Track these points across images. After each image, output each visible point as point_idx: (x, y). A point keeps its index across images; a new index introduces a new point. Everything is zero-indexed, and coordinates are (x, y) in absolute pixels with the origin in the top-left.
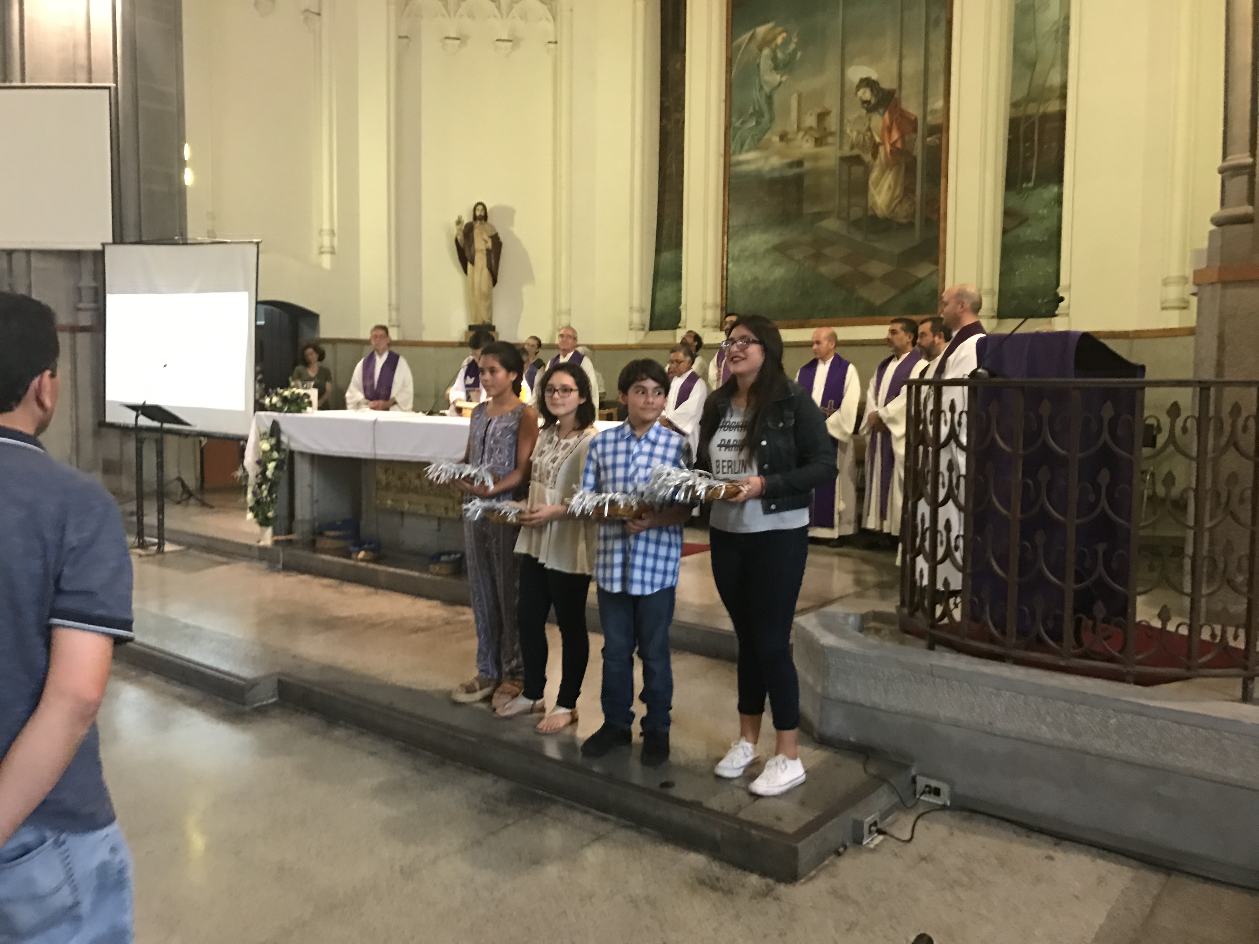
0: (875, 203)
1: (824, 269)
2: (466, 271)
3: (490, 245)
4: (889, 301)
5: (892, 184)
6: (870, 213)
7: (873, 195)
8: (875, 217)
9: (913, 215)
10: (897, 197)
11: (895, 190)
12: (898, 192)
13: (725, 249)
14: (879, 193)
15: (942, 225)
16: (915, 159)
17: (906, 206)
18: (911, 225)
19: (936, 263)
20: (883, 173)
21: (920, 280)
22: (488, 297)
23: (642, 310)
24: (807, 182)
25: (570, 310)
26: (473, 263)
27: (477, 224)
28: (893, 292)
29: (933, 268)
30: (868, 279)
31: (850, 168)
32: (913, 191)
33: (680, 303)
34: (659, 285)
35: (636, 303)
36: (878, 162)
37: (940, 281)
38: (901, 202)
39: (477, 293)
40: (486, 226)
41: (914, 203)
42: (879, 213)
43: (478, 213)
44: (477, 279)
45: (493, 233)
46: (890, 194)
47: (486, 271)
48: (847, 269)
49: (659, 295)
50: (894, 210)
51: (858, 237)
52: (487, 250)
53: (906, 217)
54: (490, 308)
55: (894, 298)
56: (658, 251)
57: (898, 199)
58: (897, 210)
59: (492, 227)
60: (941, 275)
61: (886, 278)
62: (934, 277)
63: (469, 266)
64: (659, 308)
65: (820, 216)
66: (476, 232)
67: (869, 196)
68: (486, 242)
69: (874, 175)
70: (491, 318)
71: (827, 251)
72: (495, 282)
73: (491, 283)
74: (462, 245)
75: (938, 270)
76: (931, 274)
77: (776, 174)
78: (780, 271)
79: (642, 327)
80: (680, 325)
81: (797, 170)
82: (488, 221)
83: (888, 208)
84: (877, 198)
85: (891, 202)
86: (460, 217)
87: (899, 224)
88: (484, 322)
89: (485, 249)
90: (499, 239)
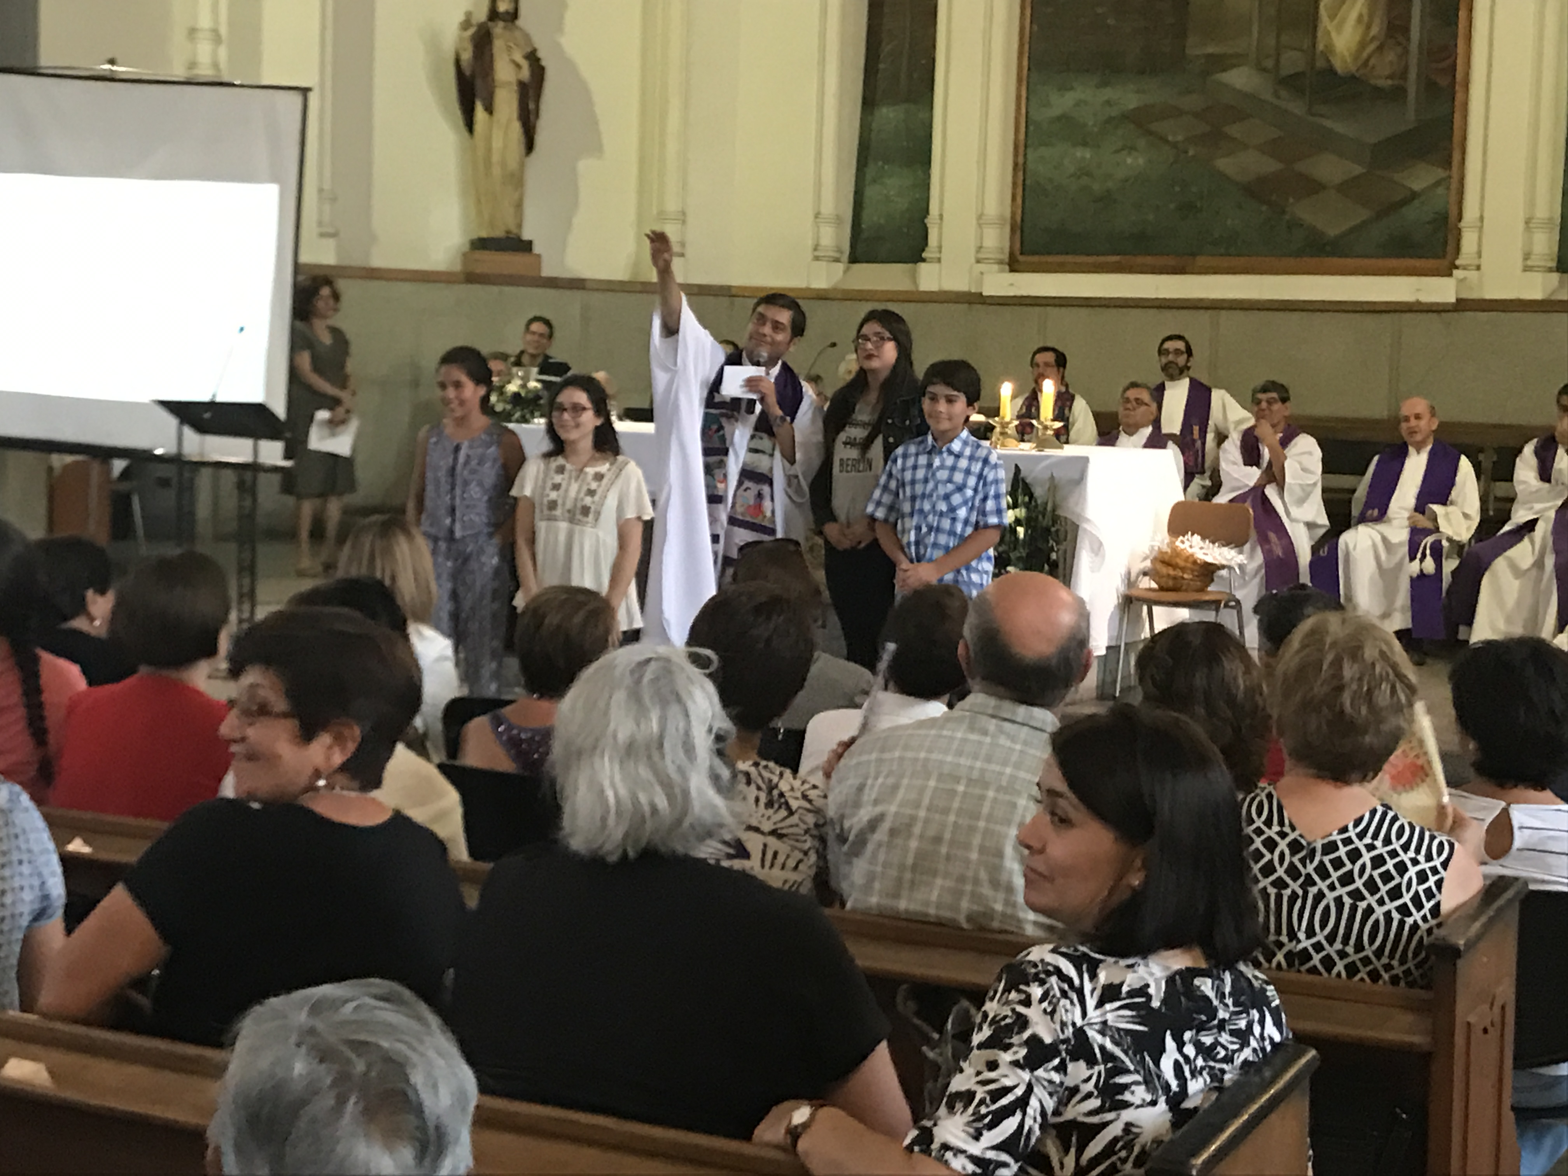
0: (1330, 47)
1: (1224, 164)
2: (470, 124)
3: (525, 74)
4: (1352, 230)
5: (1365, 11)
6: (1320, 64)
7: (1328, 33)
9: (1404, 74)
10: (1374, 38)
11: (1373, 25)
12: (1375, 30)
13: (1023, 111)
14: (1339, 28)
15: (1459, 96)
17: (1391, 56)
18: (1400, 91)
19: (1447, 163)
21: (1414, 195)
22: (517, 180)
23: (838, 220)
26: (489, 109)
27: (498, 29)
28: (1364, 214)
29: (1441, 173)
30: (1313, 187)
32: (1406, 30)
33: (926, 212)
34: (871, 171)
35: (828, 208)
37: (1453, 198)
38: (1380, 48)
40: (517, 34)
41: (1406, 51)
42: (1338, 65)
43: (501, 7)
44: (497, 143)
46: (1361, 30)
47: (516, 128)
48: (1269, 166)
49: (871, 192)
51: (1297, 108)
52: (520, 83)
53: (1391, 77)
54: (519, 206)
55: (1364, 224)
56: (869, 103)
57: (1376, 44)
58: (1372, 62)
60: (1454, 185)
61: (1347, 187)
62: (1440, 190)
63: (480, 113)
64: (869, 217)
66: (498, 45)
67: (1320, 34)
68: (518, 66)
70: (520, 226)
71: (1234, 130)
72: (530, 145)
73: (524, 149)
74: (468, 73)
75: (1450, 177)
76: (1438, 184)
78: (1135, 162)
79: (837, 255)
80: (924, 255)
82: (520, 22)
83: (1356, 56)
84: (1334, 35)
85: (1362, 45)
86: (469, 15)
87: (1377, 89)
88: (508, 232)
89: (515, 81)
90: (538, 60)
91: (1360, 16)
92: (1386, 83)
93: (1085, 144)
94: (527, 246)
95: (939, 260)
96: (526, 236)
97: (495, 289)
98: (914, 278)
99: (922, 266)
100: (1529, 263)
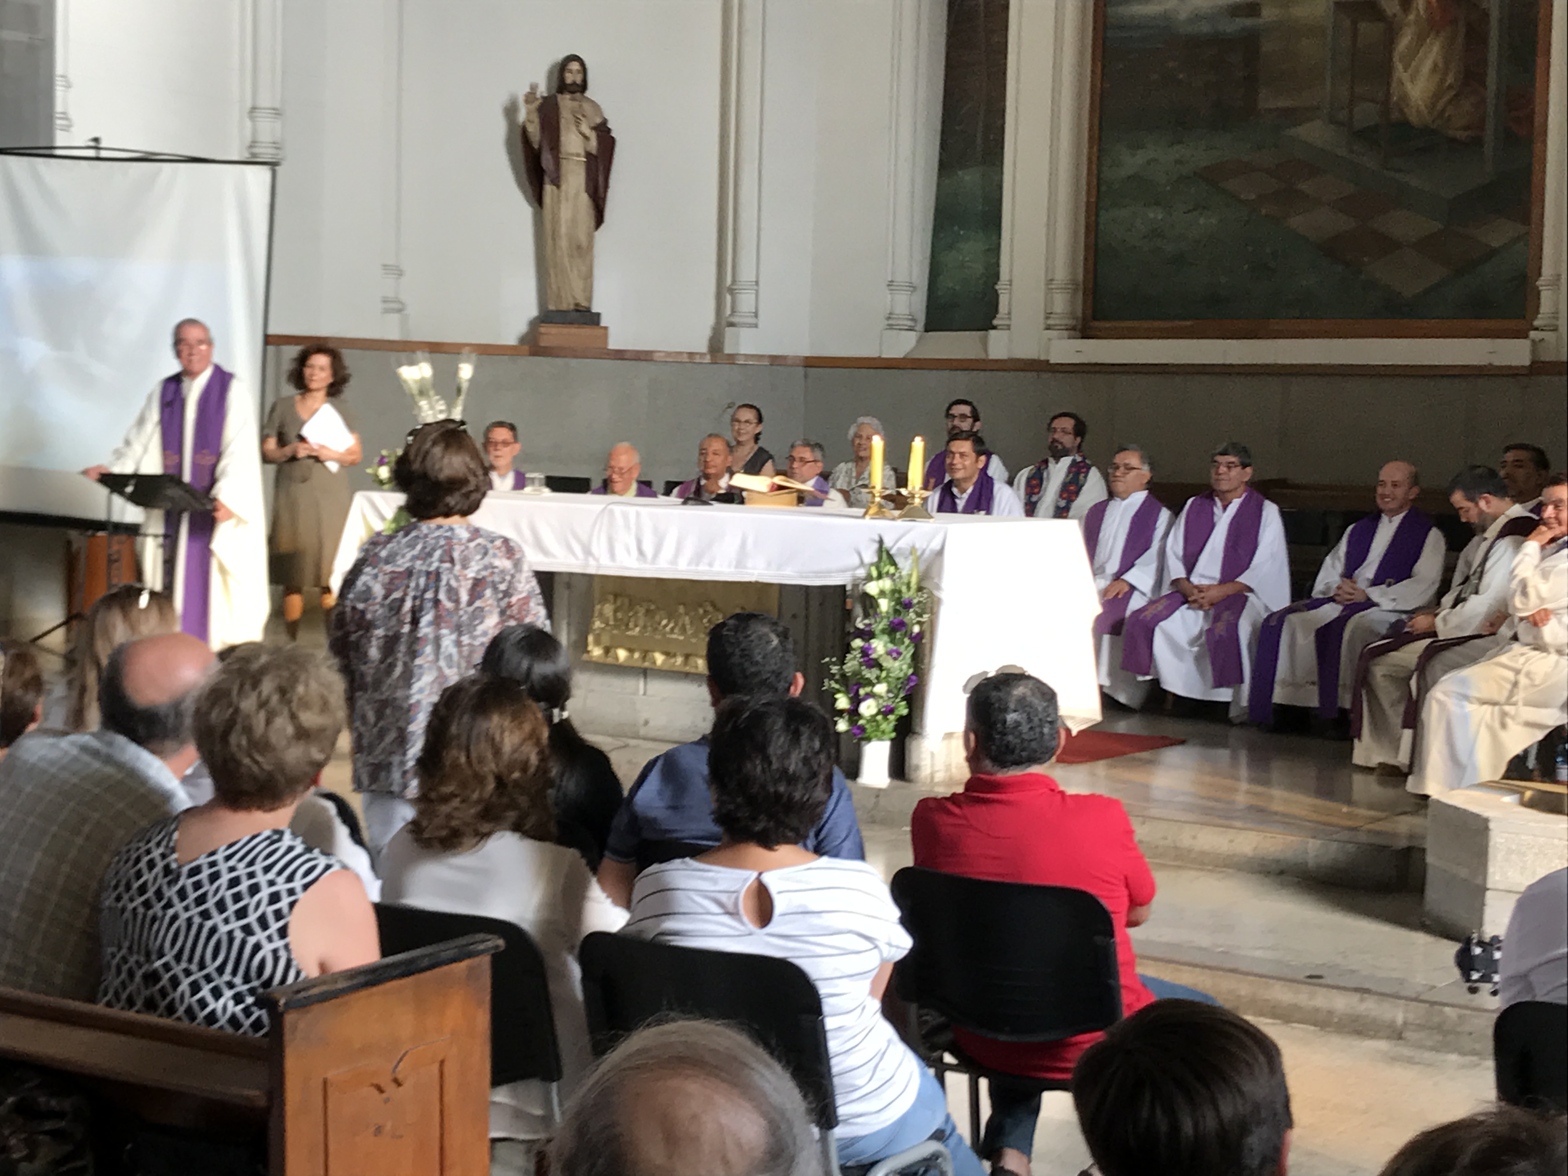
0: (1404, 98)
1: (1297, 222)
2: (539, 200)
3: (593, 144)
4: (1427, 291)
5: (1440, 63)
6: (1395, 116)
8: (1405, 124)
9: (1481, 125)
10: (1450, 87)
11: (1446, 74)
12: (1450, 80)
13: (1095, 171)
15: (1537, 145)
16: (1486, 15)
17: (1467, 105)
18: (1477, 142)
19: (1525, 219)
20: (1420, 39)
21: (1493, 253)
22: (586, 253)
23: (913, 287)
24: (1267, 47)
25: (757, 283)
26: (556, 183)
27: (565, 100)
28: (1441, 272)
29: (1519, 229)
30: (1388, 246)
31: (1354, 23)
32: (1482, 79)
34: (947, 237)
35: (902, 275)
37: (1532, 255)
38: (1458, 95)
39: (564, 243)
40: (585, 105)
41: (1483, 101)
42: (1413, 117)
43: (569, 78)
44: (565, 215)
45: (598, 120)
47: (584, 200)
48: (1342, 223)
49: (947, 258)
50: (1443, 111)
51: (1370, 162)
52: (588, 155)
53: (1466, 128)
54: (588, 279)
55: (1442, 284)
56: (945, 165)
57: (1452, 93)
58: (1449, 112)
59: (596, 107)
60: (1534, 241)
61: (1426, 245)
62: (1519, 247)
63: (548, 188)
64: (946, 283)
65: (1292, 116)
66: (565, 117)
67: (1394, 85)
68: (586, 138)
69: (1404, 42)
71: (1307, 187)
72: (599, 219)
73: (593, 224)
74: (535, 145)
75: (1528, 232)
76: (1516, 240)
77: (1205, 28)
78: (1207, 222)
79: (909, 323)
80: (995, 322)
81: (1249, 22)
82: (588, 94)
84: (1409, 86)
85: (1437, 96)
86: (534, 88)
88: (575, 304)
89: (583, 153)
90: (609, 130)
91: (1435, 66)
92: (1462, 135)
93: (1157, 204)
94: (593, 319)
95: (1008, 327)
98: (985, 343)
99: (992, 333)
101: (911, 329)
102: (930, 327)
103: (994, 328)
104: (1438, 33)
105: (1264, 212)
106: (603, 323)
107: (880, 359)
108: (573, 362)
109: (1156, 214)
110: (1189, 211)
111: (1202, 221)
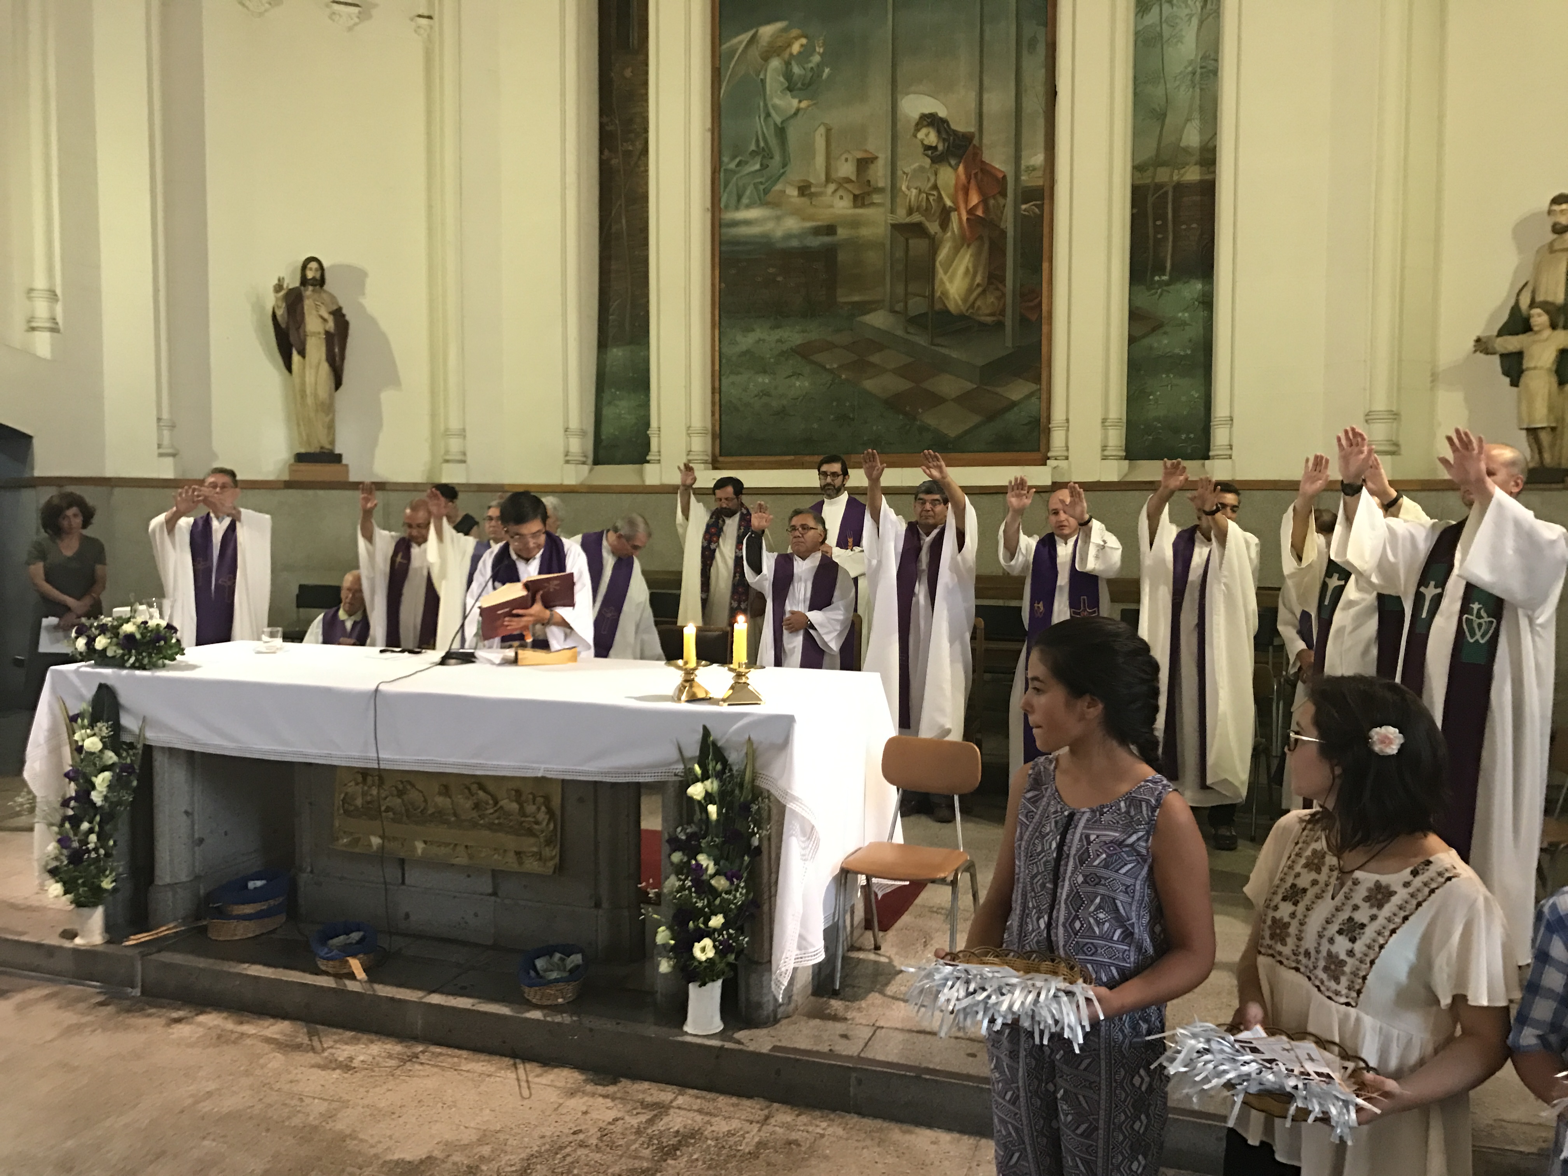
0: (945, 293)
1: (869, 384)
2: (289, 367)
3: (331, 325)
4: (966, 433)
5: (970, 266)
6: (938, 306)
7: (942, 282)
8: (946, 312)
9: (1003, 312)
10: (978, 285)
11: (977, 275)
12: (978, 280)
13: (717, 348)
14: (951, 280)
15: (1045, 329)
16: (1003, 233)
17: (991, 299)
18: (1000, 325)
19: (1038, 379)
20: (956, 250)
21: (1014, 404)
22: (328, 408)
23: (583, 433)
24: (841, 257)
25: (464, 430)
26: (302, 353)
27: (309, 291)
28: (976, 419)
29: (1034, 387)
30: (936, 400)
31: (907, 240)
32: (1003, 280)
33: (648, 425)
34: (607, 396)
35: (574, 424)
36: (949, 234)
37: (1044, 405)
38: (984, 292)
39: (310, 401)
40: (324, 295)
41: (1004, 295)
42: (952, 307)
43: (310, 275)
44: (310, 380)
45: (335, 308)
46: (967, 280)
47: (325, 367)
48: (902, 385)
49: (607, 411)
50: (974, 303)
51: (921, 340)
52: (327, 333)
53: (992, 314)
54: (331, 427)
55: (976, 427)
56: (602, 345)
57: (980, 290)
58: (978, 303)
59: (333, 298)
60: (1044, 396)
61: (963, 399)
62: (1034, 400)
63: (296, 357)
64: (608, 430)
65: (864, 308)
66: (308, 304)
67: (937, 284)
68: (325, 320)
69: (943, 254)
70: (333, 442)
71: (875, 359)
72: (338, 383)
73: (333, 386)
74: (283, 326)
75: (1040, 389)
76: (1031, 395)
77: (795, 243)
78: (802, 385)
79: (584, 459)
80: (648, 458)
81: (827, 239)
82: (326, 287)
83: (965, 300)
84: (948, 285)
85: (970, 291)
86: (280, 280)
87: (982, 325)
88: (322, 448)
89: (322, 331)
90: (344, 316)
91: (967, 269)
92: (989, 319)
93: (765, 372)
94: (338, 459)
95: (659, 461)
96: (337, 451)
97: (310, 492)
98: (641, 474)
99: (647, 466)
100: (1106, 453)
101: (584, 463)
102: (596, 462)
103: (648, 462)
104: (969, 246)
105: (843, 376)
106: (344, 461)
107: (561, 485)
108: (321, 493)
109: (764, 380)
110: (789, 377)
111: (798, 384)
